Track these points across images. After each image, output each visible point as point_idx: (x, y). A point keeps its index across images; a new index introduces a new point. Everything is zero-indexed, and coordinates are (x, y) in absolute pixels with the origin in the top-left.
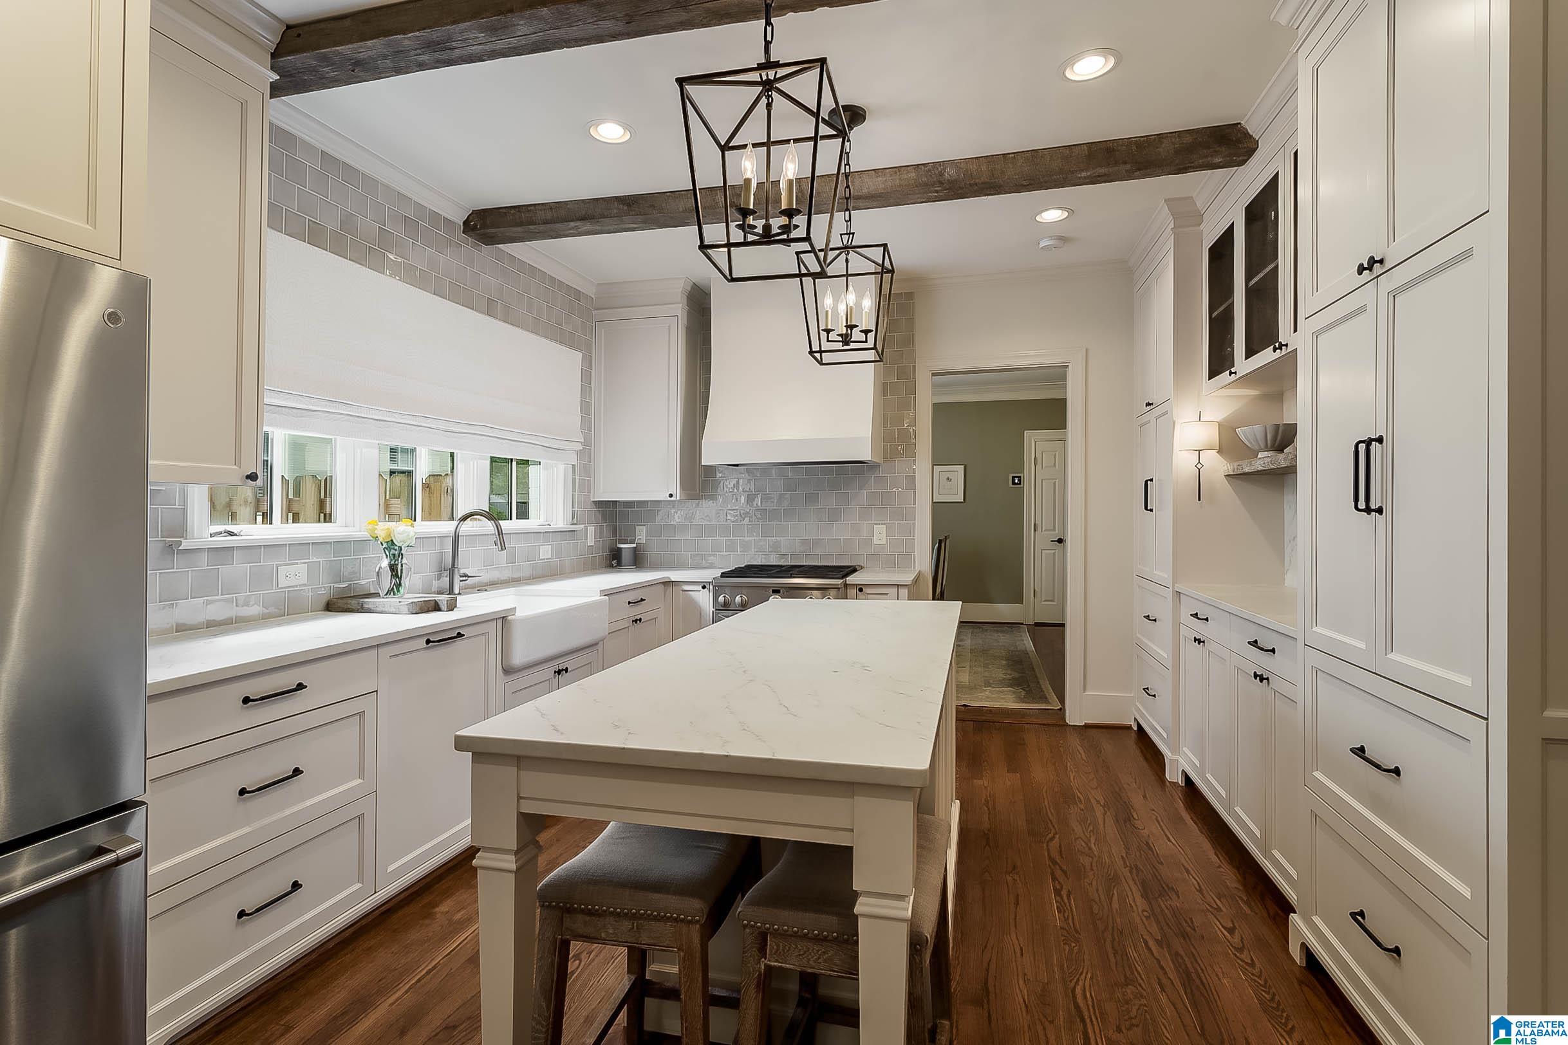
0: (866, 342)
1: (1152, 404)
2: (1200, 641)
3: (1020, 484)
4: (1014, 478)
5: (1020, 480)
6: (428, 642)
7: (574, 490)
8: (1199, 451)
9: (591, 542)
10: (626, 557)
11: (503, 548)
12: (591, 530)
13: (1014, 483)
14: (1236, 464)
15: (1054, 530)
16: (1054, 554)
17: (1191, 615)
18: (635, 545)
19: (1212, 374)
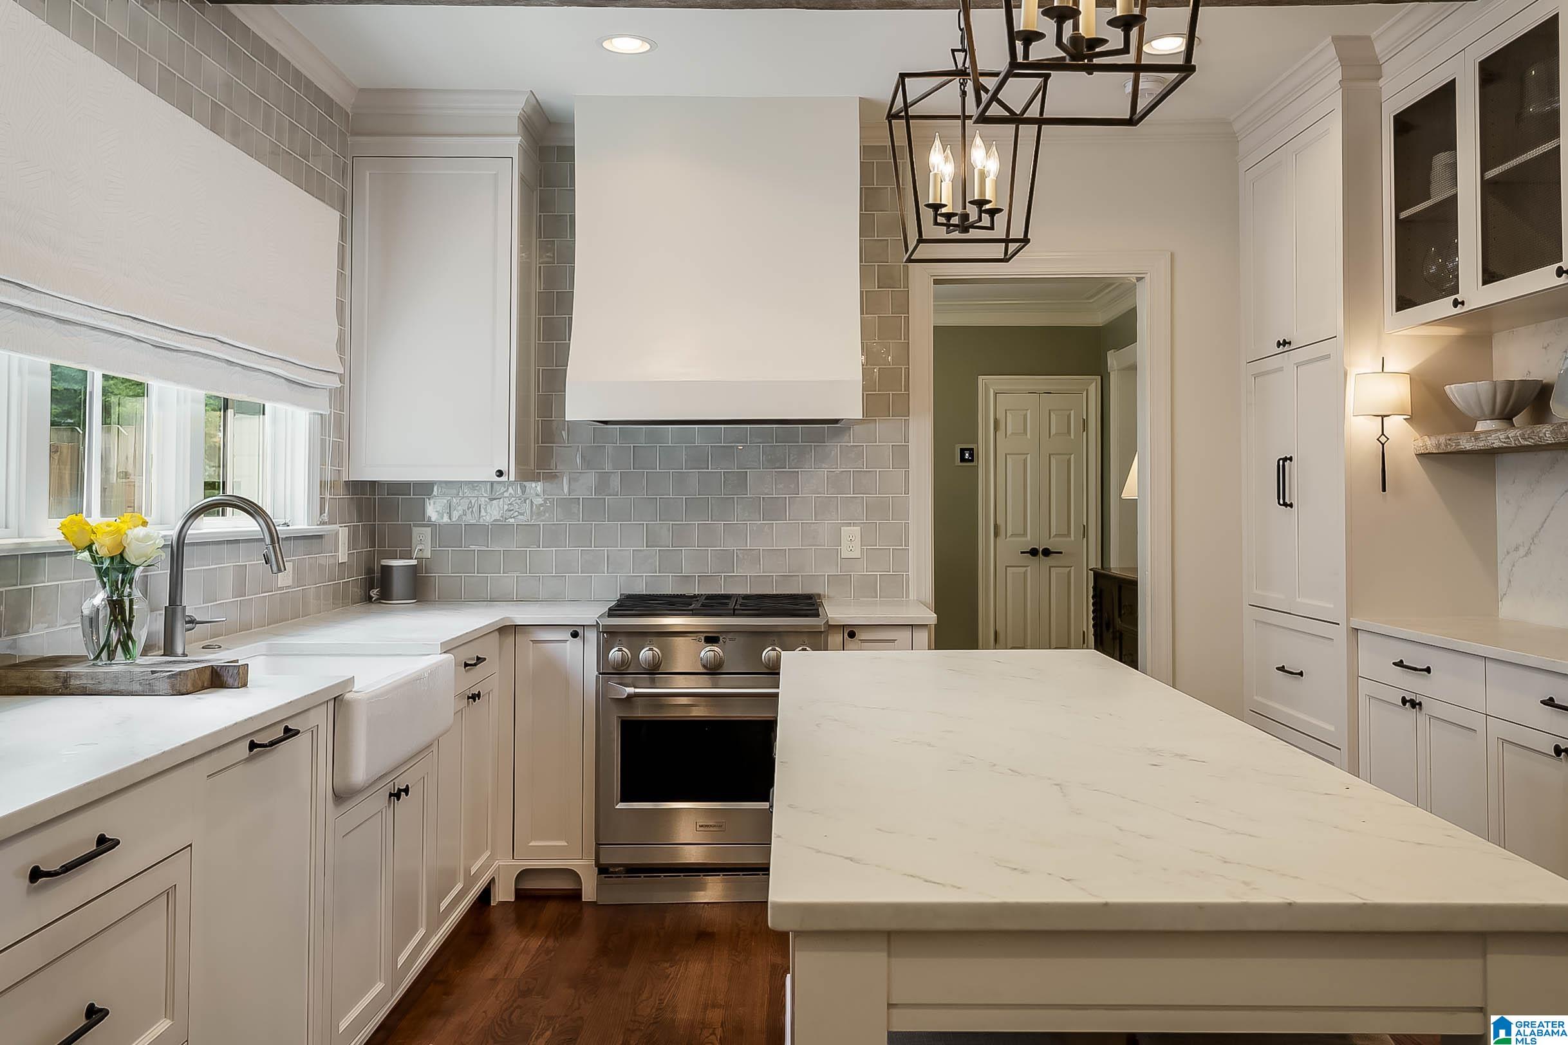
0: (992, 228)
1: (1290, 343)
2: (1414, 704)
3: (972, 461)
4: (963, 451)
5: (971, 455)
6: (253, 746)
7: (323, 463)
8: (1383, 417)
9: (343, 557)
10: (398, 583)
11: (283, 569)
12: (343, 533)
13: (963, 459)
14: (1442, 439)
15: (1025, 534)
16: (1025, 573)
17: (1394, 663)
18: (414, 562)
19: (1404, 302)
